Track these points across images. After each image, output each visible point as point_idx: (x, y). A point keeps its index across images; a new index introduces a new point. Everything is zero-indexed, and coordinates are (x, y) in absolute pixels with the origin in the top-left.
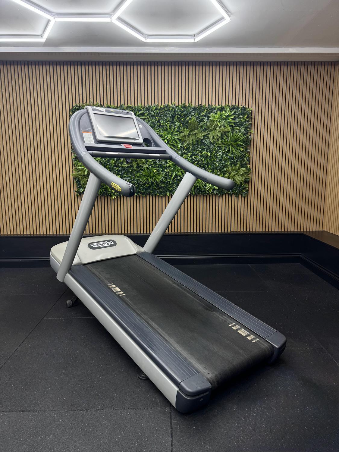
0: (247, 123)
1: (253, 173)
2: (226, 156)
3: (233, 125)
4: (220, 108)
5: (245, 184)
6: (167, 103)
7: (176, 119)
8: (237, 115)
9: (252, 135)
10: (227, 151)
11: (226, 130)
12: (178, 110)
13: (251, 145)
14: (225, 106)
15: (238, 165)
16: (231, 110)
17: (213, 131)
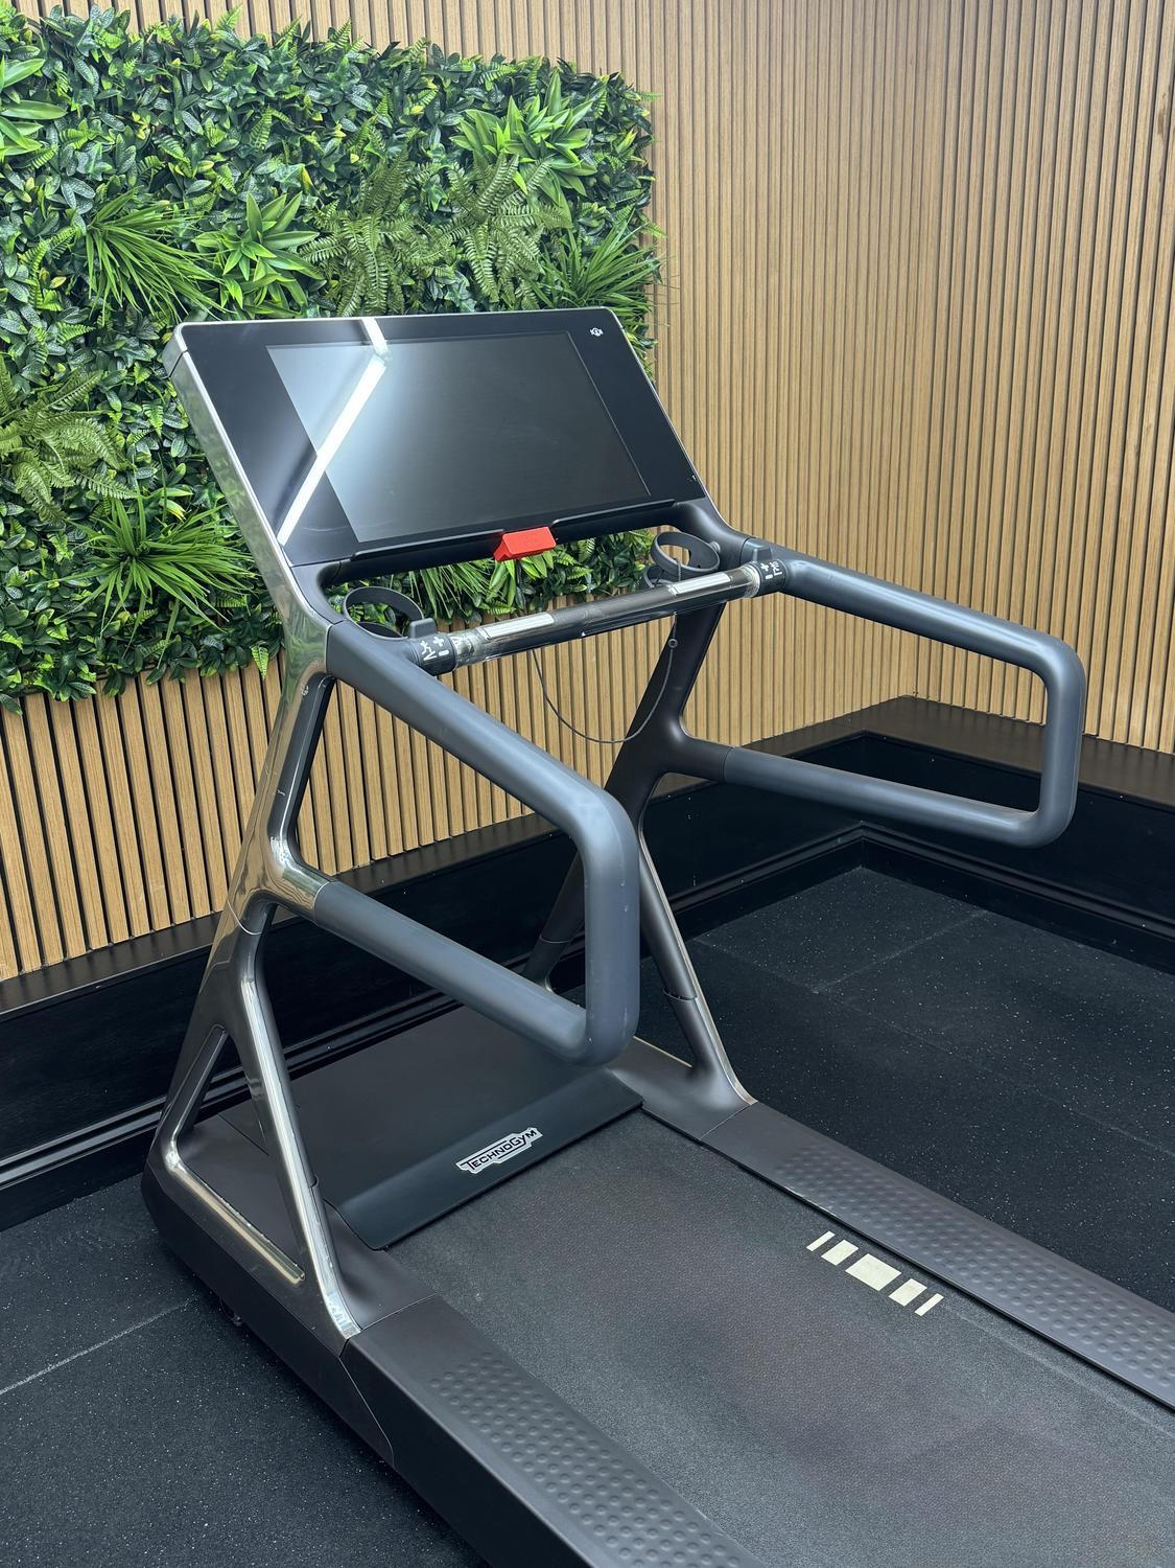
0: (634, 178)
3: (581, 190)
7: (266, 133)
11: (555, 223)
12: (275, 70)
17: (481, 223)
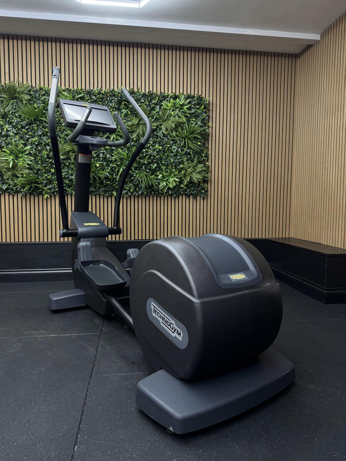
0: (205, 114)
1: (212, 172)
2: (182, 151)
3: (189, 116)
4: (174, 96)
5: (204, 184)
6: (112, 88)
7: (123, 106)
8: (192, 104)
9: (209, 129)
10: (183, 145)
11: (181, 121)
13: (209, 140)
14: (180, 95)
15: (195, 161)
16: (186, 99)
17: (166, 121)
